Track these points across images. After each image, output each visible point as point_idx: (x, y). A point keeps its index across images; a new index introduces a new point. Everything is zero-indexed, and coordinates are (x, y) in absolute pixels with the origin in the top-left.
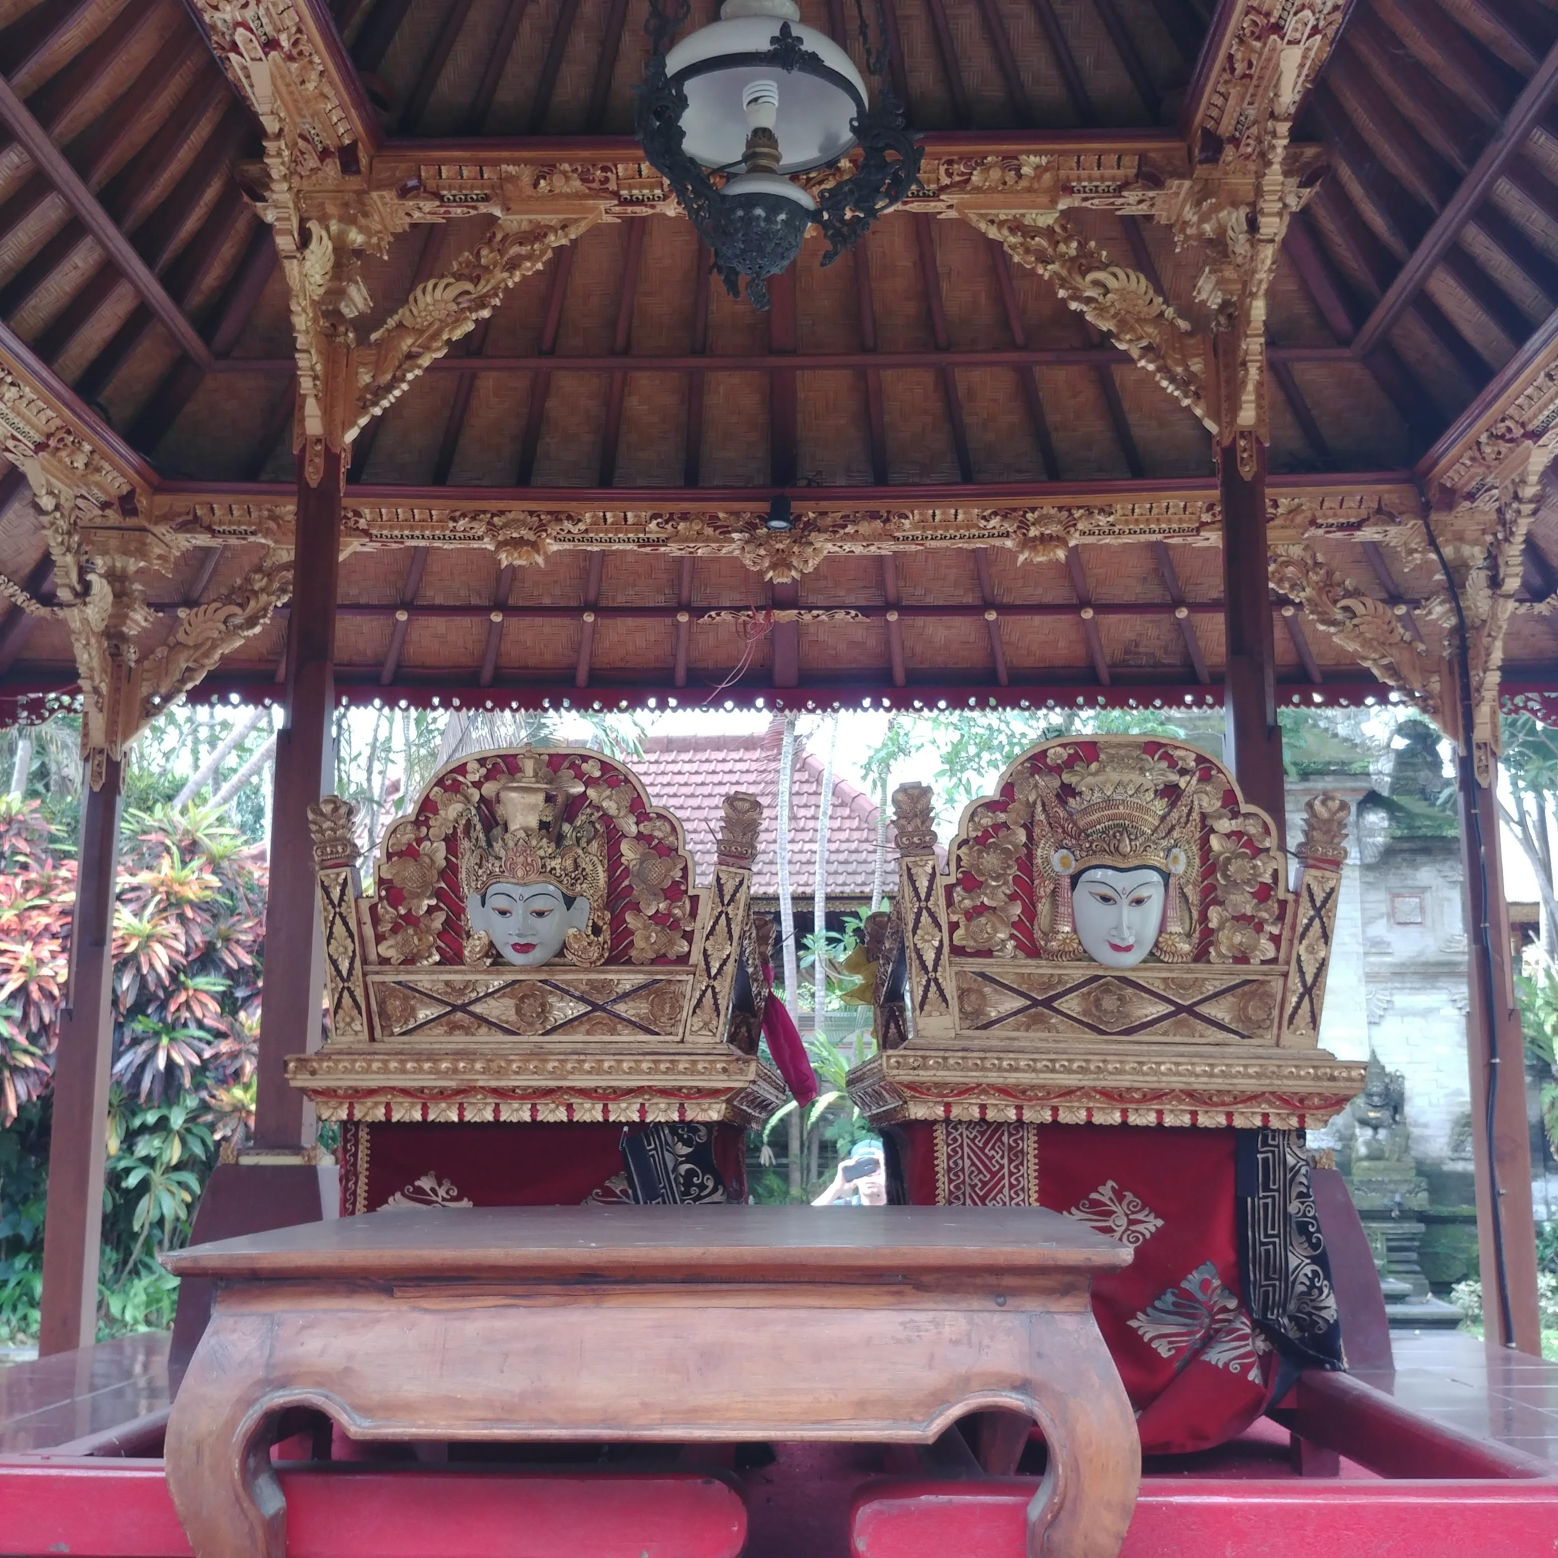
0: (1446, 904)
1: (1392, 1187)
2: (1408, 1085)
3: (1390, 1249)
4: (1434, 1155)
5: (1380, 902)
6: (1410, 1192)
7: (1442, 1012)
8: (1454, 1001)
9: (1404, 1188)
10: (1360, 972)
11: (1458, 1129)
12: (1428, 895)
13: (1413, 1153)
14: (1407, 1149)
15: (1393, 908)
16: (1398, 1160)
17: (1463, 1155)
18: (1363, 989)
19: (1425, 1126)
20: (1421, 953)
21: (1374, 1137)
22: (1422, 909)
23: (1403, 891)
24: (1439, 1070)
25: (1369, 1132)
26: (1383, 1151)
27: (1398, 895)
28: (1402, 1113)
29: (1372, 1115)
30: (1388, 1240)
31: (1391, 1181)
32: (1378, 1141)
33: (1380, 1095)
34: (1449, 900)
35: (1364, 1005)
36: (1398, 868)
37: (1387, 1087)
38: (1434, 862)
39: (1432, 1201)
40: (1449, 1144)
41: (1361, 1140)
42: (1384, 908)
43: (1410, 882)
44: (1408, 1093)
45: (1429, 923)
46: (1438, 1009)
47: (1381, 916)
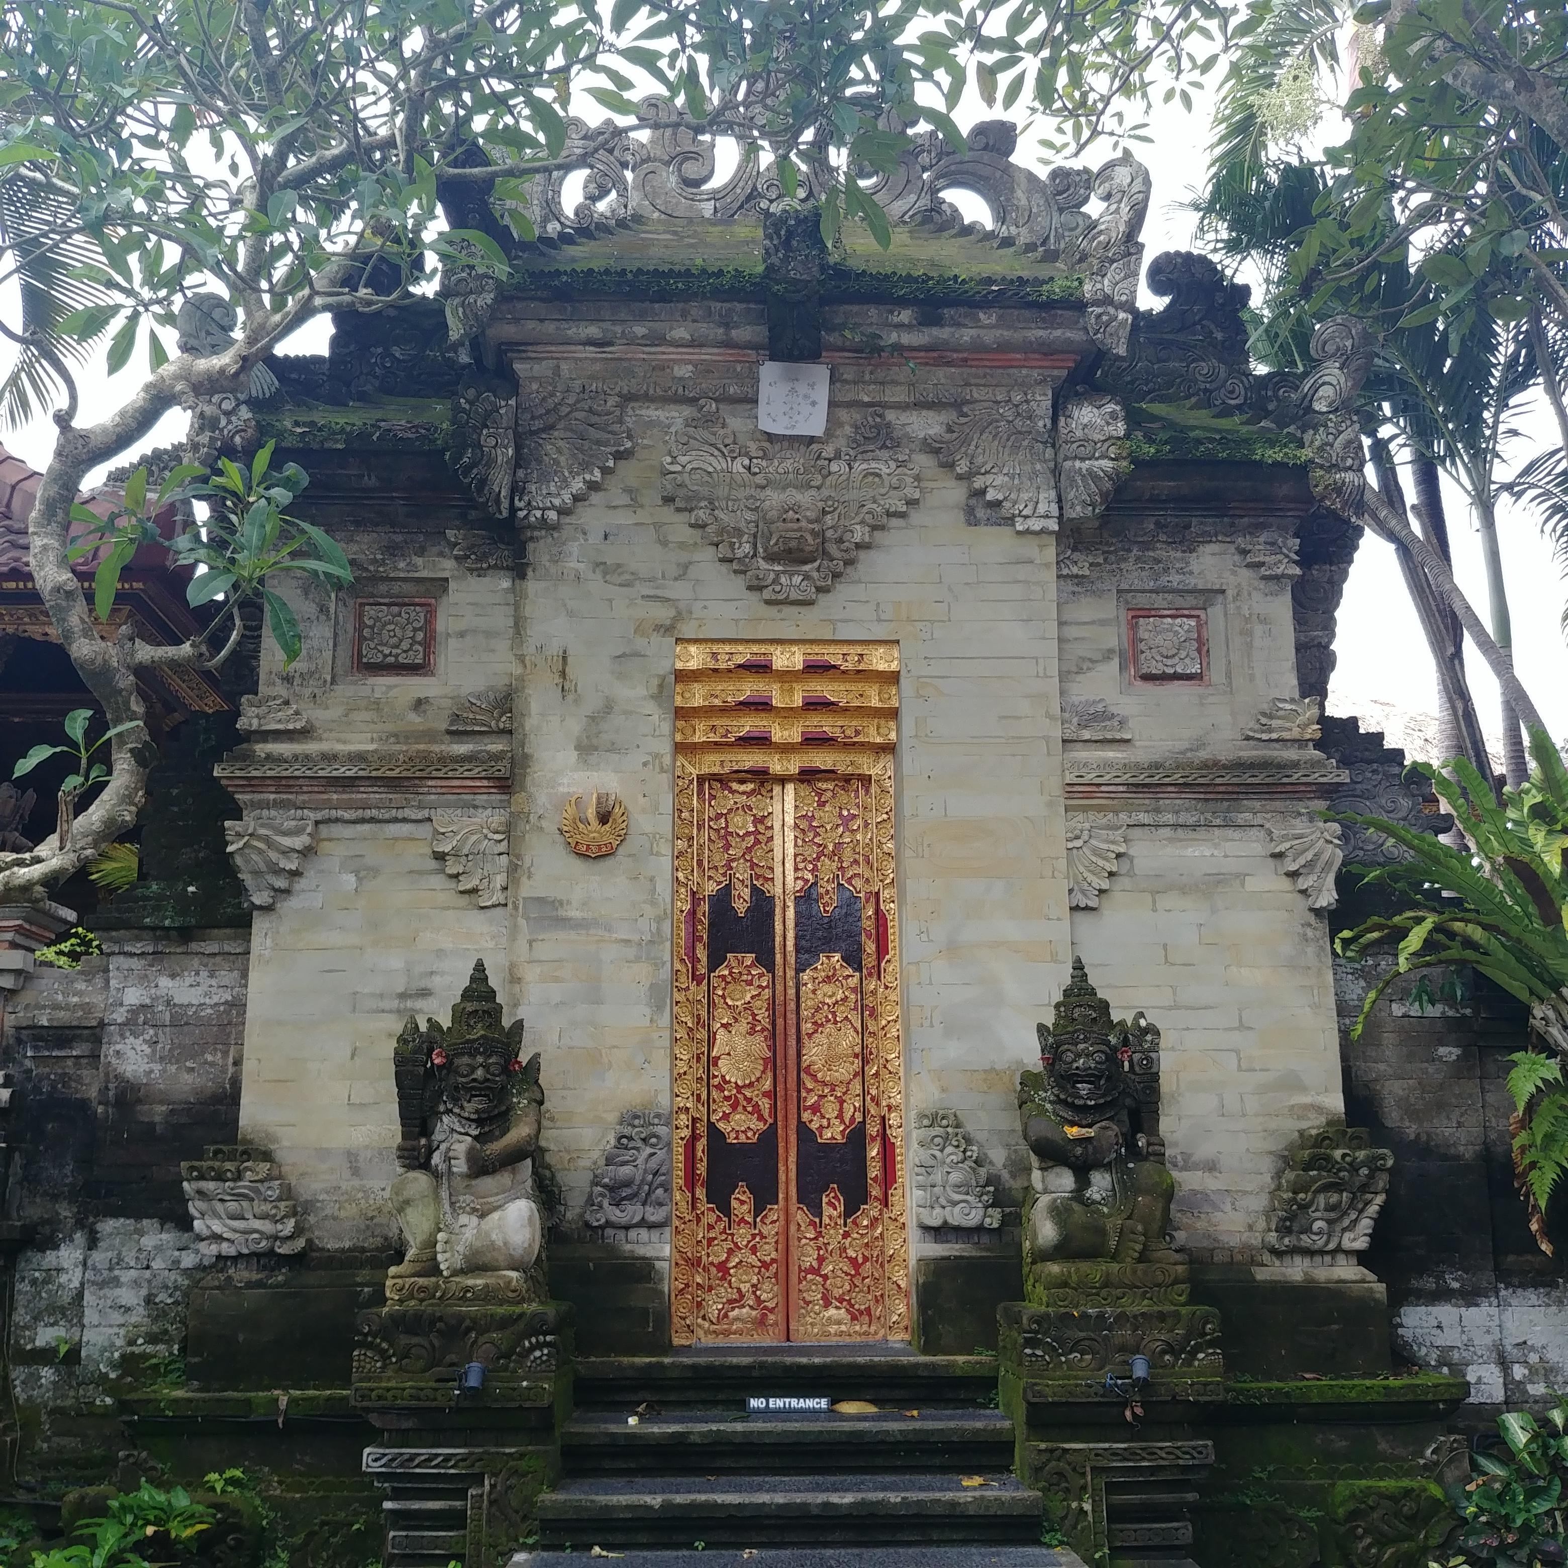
0: (1258, 629)
1: (1124, 1334)
2: (1167, 1062)
3: (1116, 1515)
4: (1234, 1241)
5: (1103, 623)
6: (1170, 1349)
7: (1252, 884)
8: (1278, 856)
9: (1157, 1338)
10: (1055, 787)
11: (1290, 1175)
12: (1216, 612)
13: (1181, 1237)
14: (1166, 1226)
15: (1135, 640)
16: (1142, 1258)
17: (1306, 1240)
18: (1060, 826)
19: (1211, 1167)
20: (1201, 745)
21: (1079, 1194)
22: (1202, 647)
23: (1159, 601)
24: (1242, 1027)
25: (1065, 1180)
26: (1101, 1232)
27: (1147, 613)
28: (1153, 1130)
29: (1073, 1132)
30: (1112, 1488)
31: (1121, 1318)
32: (1087, 1204)
33: (1091, 1078)
34: (1263, 620)
35: (1062, 864)
36: (1146, 546)
37: (1112, 1057)
38: (1232, 531)
39: (1231, 1365)
40: (1268, 1213)
41: (1044, 1201)
42: (1112, 638)
43: (1175, 579)
44: (1166, 1084)
45: (1216, 675)
46: (1241, 877)
47: (1108, 655)
